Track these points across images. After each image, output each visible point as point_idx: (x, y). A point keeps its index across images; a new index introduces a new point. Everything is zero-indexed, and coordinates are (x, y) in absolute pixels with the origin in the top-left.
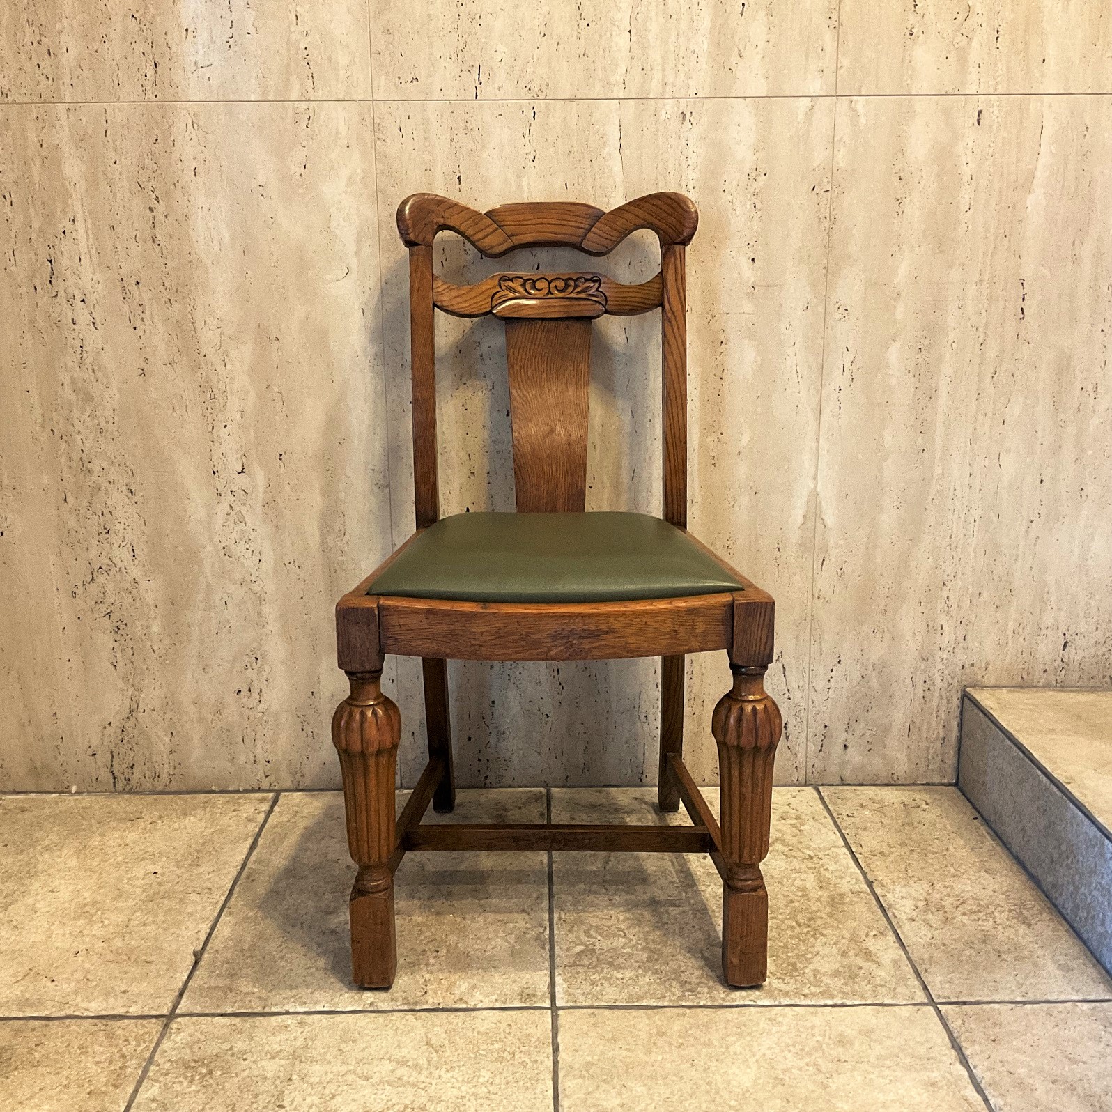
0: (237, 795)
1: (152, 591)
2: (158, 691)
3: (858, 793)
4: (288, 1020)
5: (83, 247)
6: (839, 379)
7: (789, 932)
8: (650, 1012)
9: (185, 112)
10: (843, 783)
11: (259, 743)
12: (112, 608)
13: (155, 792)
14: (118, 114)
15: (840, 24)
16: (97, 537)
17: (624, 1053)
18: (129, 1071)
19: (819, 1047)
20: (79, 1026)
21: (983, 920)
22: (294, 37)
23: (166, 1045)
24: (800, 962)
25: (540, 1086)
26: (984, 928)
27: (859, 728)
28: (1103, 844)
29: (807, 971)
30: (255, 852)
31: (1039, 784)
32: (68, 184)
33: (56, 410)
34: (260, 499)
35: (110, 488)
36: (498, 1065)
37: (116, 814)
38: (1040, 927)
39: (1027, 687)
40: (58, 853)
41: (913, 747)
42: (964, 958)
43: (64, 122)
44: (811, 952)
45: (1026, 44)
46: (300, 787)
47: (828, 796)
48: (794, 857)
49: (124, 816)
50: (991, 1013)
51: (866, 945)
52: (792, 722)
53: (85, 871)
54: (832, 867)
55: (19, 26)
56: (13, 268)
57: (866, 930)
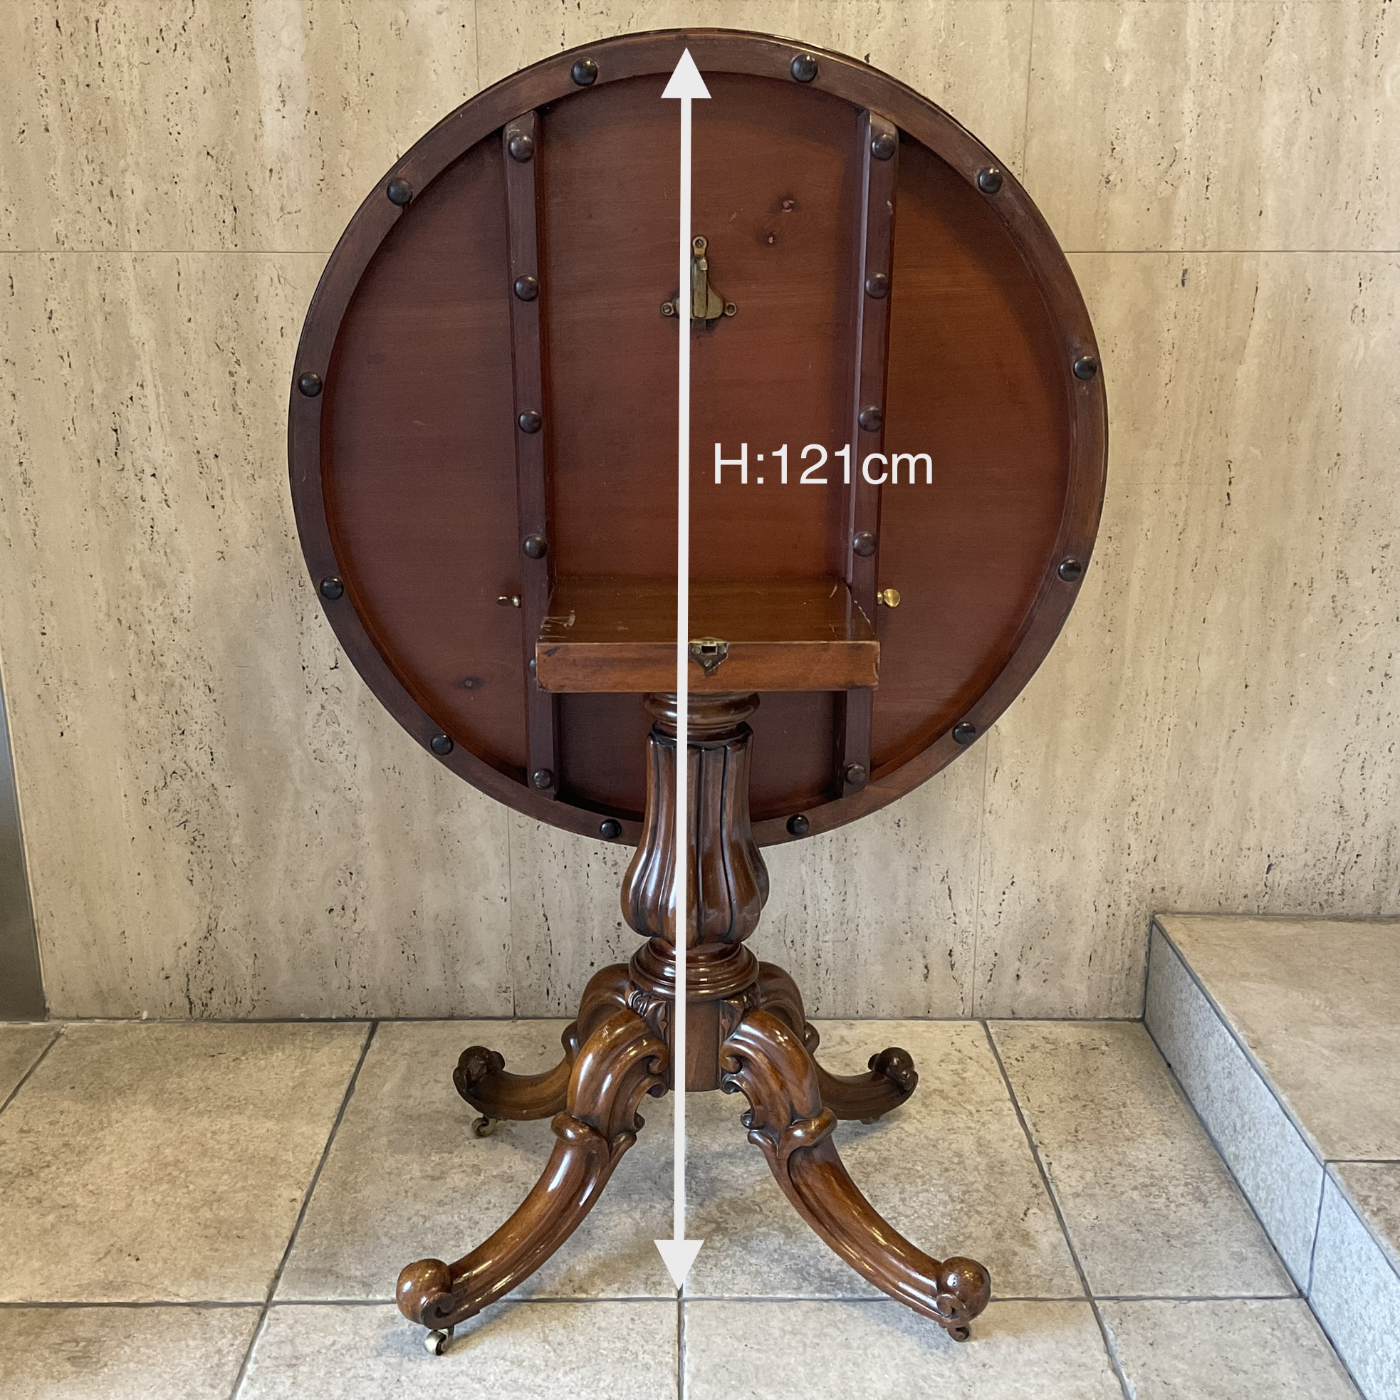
0: (329, 1025)
1: (233, 799)
2: (240, 909)
3: (1032, 1029)
5: (153, 415)
7: (941, 1209)
8: (783, 1304)
9: (269, 264)
10: (1014, 1017)
11: (354, 967)
12: (188, 817)
13: (236, 1020)
14: (192, 264)
15: (1025, 170)
16: (170, 739)
17: (755, 1354)
18: (225, 1368)
20: (170, 1315)
21: (1155, 1197)
23: (263, 1337)
25: (664, 1393)
26: (1155, 1206)
27: (1034, 956)
30: (352, 1100)
32: (135, 345)
33: (123, 597)
34: (355, 699)
35: (186, 684)
36: (619, 1366)
37: (194, 1047)
38: (1216, 1206)
39: (1227, 914)
40: (133, 1099)
41: (1093, 978)
42: (1129, 1243)
43: (130, 273)
44: (963, 1234)
45: (1241, 194)
46: (400, 1016)
47: (996, 1033)
48: (953, 1113)
49: (203, 1050)
50: (1153, 1311)
51: (1024, 1225)
52: (958, 949)
53: (165, 1121)
54: (995, 1127)
55: (77, 165)
56: (73, 438)
57: (1026, 1207)
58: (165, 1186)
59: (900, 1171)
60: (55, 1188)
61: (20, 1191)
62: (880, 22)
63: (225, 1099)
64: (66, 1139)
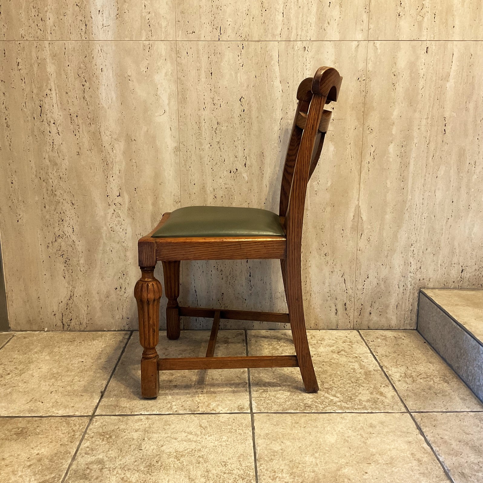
0: (115, 332)
1: (80, 246)
2: (82, 288)
3: (376, 333)
4: (142, 417)
5: (54, 101)
6: (368, 158)
7: (348, 385)
8: (292, 414)
9: (98, 45)
10: (369, 329)
11: (124, 310)
12: (64, 253)
13: (80, 331)
14: (70, 45)
15: (370, 11)
16: (58, 223)
17: (282, 430)
18: (76, 436)
19: (362, 428)
20: (55, 419)
21: (429, 381)
22: (144, 14)
23: (91, 427)
24: (353, 396)
25: (247, 442)
26: (429, 384)
27: (376, 306)
28: (479, 348)
29: (356, 399)
30: (124, 354)
31: (452, 325)
32: (48, 75)
33: (42, 169)
34: (126, 208)
35: (64, 202)
36: (230, 434)
37: (65, 339)
38: (452, 384)
39: (446, 288)
40: (41, 354)
41: (398, 314)
42: (421, 395)
43: (48, 48)
44: (357, 393)
45: (447, 20)
47: (363, 333)
48: (350, 357)
49: (68, 340)
50: (433, 416)
51: (379, 390)
52: (348, 303)
53: (53, 361)
54: (366, 361)
55: (29, 8)
56: (25, 109)
57: (380, 384)
59: (331, 374)
60: (11, 381)
63: (76, 354)
64: (16, 366)
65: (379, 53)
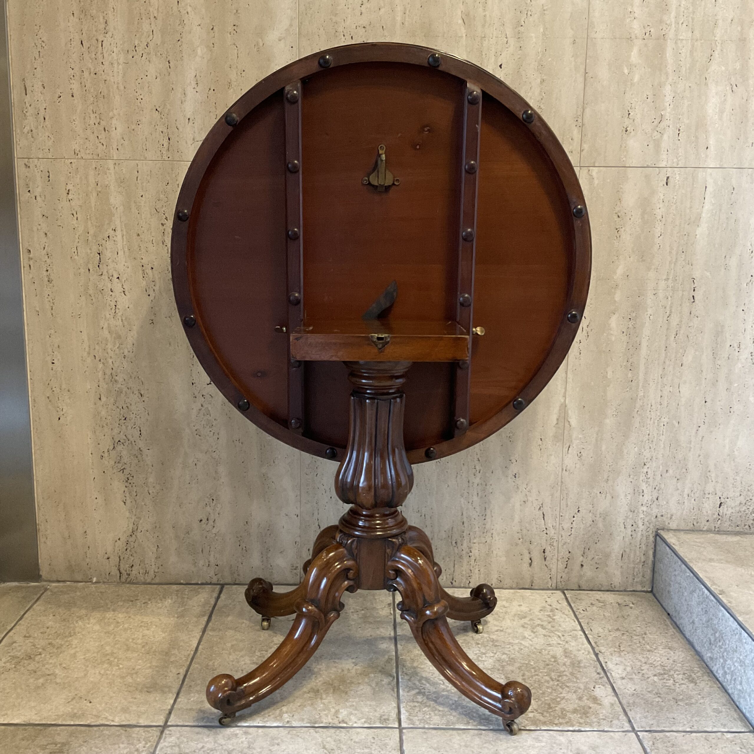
0: (197, 587)
1: (150, 456)
2: (151, 519)
3: (590, 595)
5: (120, 245)
6: (580, 336)
7: (546, 684)
8: (460, 732)
10: (580, 589)
11: (212, 553)
12: (126, 466)
13: (145, 583)
14: (145, 167)
15: (583, 125)
16: (118, 423)
20: (109, 731)
21: (667, 680)
23: (162, 744)
24: (553, 703)
26: (667, 684)
27: (591, 554)
28: (741, 634)
29: (557, 708)
30: (210, 624)
32: (112, 209)
33: (98, 344)
34: (220, 401)
35: (128, 392)
37: (122, 596)
38: (702, 685)
39: (697, 531)
40: (87, 621)
41: (624, 567)
42: (654, 703)
43: (112, 171)
44: (559, 697)
45: (697, 138)
46: (237, 582)
47: (571, 597)
48: (549, 636)
49: (127, 598)
50: (671, 738)
51: (593, 694)
52: (548, 549)
53: (105, 633)
54: (573, 643)
55: (87, 114)
56: (76, 257)
57: (594, 684)
58: (106, 666)
59: (521, 665)
60: (44, 665)
61: (24, 667)
62: (507, 48)
63: (140, 622)
64: (51, 641)
65: (595, 186)
